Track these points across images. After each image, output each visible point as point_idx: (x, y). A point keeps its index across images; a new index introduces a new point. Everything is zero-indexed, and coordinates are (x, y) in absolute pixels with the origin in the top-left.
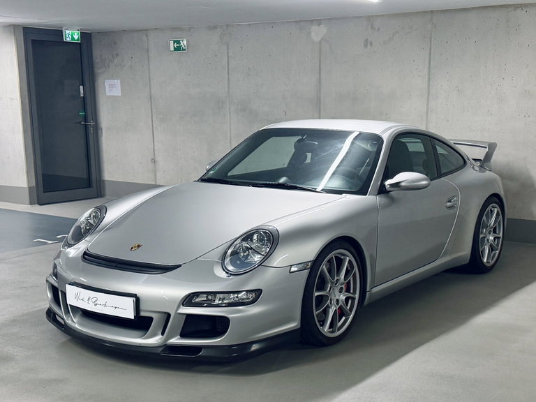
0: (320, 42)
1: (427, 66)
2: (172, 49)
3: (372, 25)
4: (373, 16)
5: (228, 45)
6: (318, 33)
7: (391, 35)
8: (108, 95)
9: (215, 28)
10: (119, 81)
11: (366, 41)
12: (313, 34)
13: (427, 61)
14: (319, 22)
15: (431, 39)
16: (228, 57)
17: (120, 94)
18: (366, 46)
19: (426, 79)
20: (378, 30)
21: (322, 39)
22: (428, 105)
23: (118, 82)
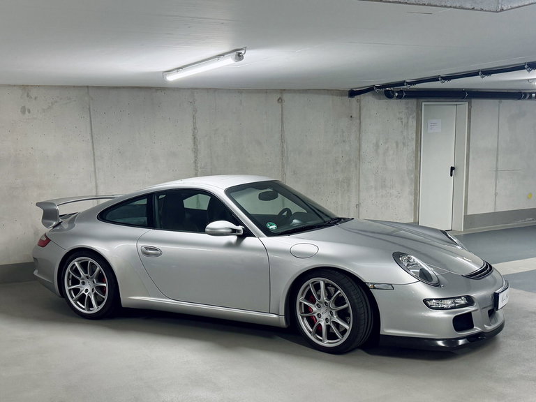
1: (89, 132)
7: (50, 105)
11: (24, 108)
13: (89, 128)
15: (89, 109)
18: (23, 112)
19: (90, 144)
20: (36, 98)
22: (94, 164)
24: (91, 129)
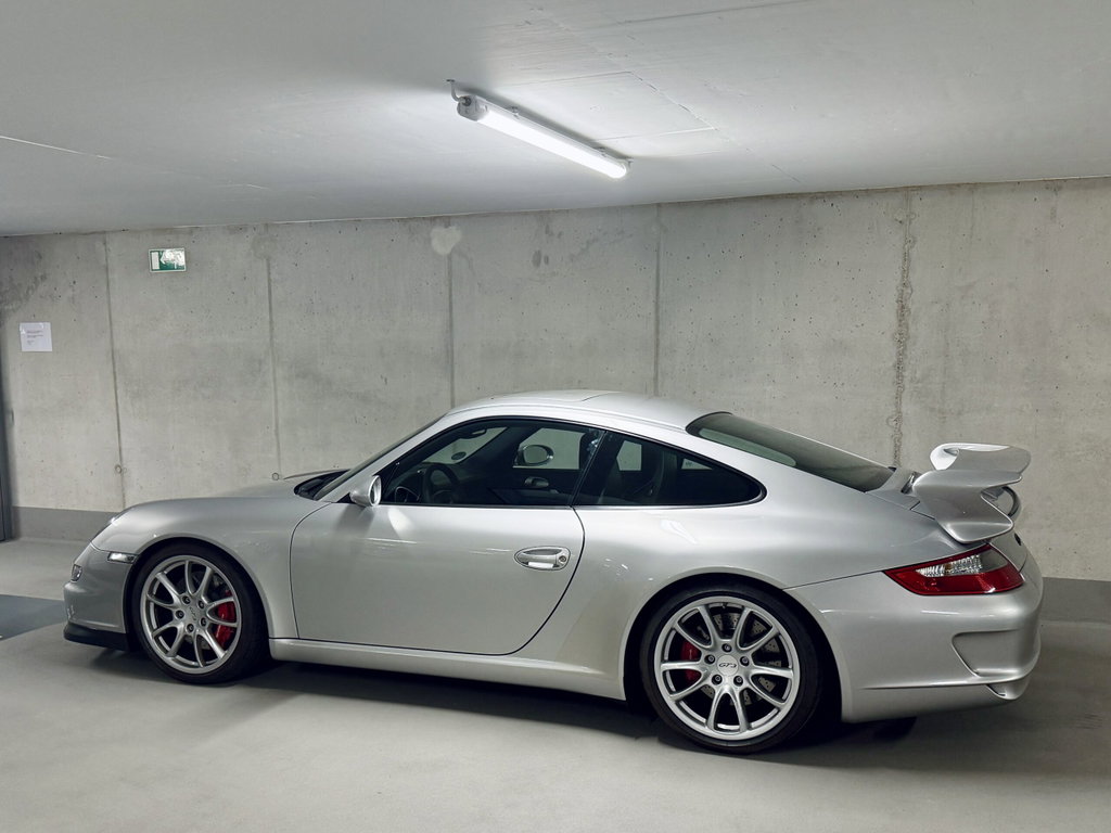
0: (450, 257)
1: (654, 297)
2: (156, 266)
3: (548, 227)
4: (548, 212)
5: (268, 260)
6: (444, 240)
7: (584, 246)
8: (25, 348)
9: (241, 229)
10: (49, 324)
11: (538, 254)
12: (435, 243)
13: (653, 288)
14: (447, 221)
15: (658, 251)
16: (269, 280)
17: (49, 348)
18: (537, 263)
19: (652, 321)
20: (560, 235)
21: (453, 250)
23: (45, 327)
24: (657, 294)
